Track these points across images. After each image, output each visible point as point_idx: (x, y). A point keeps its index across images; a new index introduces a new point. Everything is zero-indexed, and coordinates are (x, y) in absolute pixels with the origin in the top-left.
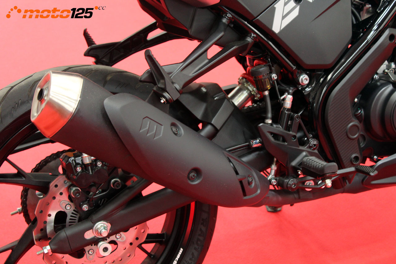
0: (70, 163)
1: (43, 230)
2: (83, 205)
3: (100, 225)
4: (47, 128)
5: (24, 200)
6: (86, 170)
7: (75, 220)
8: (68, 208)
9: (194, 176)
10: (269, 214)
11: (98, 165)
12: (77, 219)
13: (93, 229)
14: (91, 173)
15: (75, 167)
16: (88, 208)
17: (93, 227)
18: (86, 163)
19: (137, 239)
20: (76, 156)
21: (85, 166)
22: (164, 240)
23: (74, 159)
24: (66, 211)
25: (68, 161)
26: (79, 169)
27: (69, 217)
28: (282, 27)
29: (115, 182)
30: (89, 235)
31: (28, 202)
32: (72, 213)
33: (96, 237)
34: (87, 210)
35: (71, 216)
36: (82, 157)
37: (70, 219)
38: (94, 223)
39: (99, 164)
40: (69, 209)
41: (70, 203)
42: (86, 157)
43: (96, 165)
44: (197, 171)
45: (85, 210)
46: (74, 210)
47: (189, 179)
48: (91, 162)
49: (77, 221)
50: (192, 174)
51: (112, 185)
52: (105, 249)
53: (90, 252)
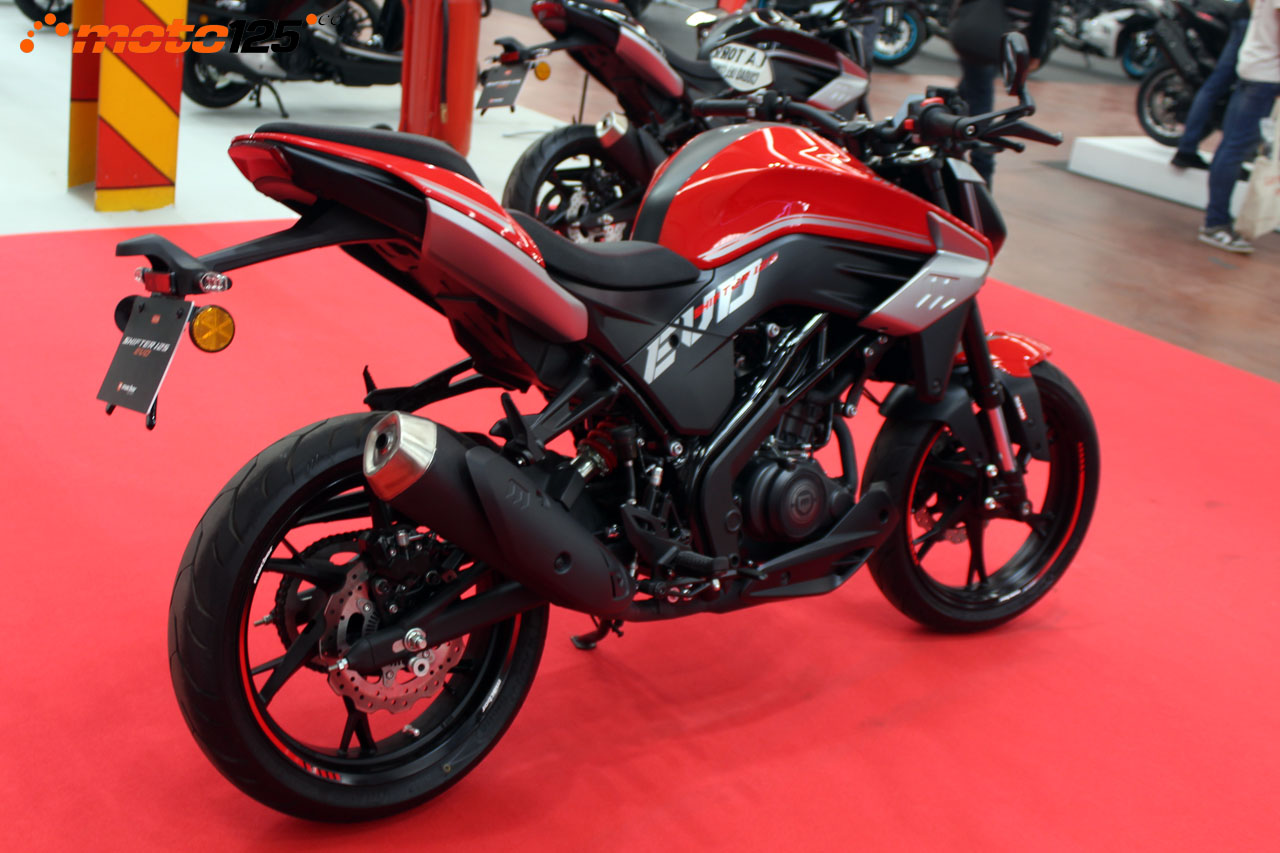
0: (379, 544)
2: (390, 605)
3: (414, 634)
4: (389, 486)
6: (402, 554)
7: (374, 626)
8: (367, 608)
9: (561, 562)
10: (580, 652)
11: (418, 548)
12: (377, 625)
13: (403, 638)
14: (408, 557)
15: (387, 549)
16: (397, 609)
17: (404, 635)
18: (402, 545)
19: (449, 660)
20: (387, 535)
21: (400, 549)
24: (363, 613)
26: (392, 553)
27: (366, 623)
28: (656, 376)
29: (431, 575)
30: (398, 647)
31: (286, 607)
32: (371, 617)
33: (406, 651)
34: (396, 611)
35: (369, 621)
36: (396, 537)
37: (368, 626)
38: (406, 630)
40: (367, 611)
41: (370, 602)
42: (401, 536)
43: (415, 548)
44: (566, 557)
45: (393, 612)
46: (373, 613)
48: (408, 544)
49: (375, 629)
50: (559, 560)
51: (427, 580)
52: (421, 667)
53: (389, 675)
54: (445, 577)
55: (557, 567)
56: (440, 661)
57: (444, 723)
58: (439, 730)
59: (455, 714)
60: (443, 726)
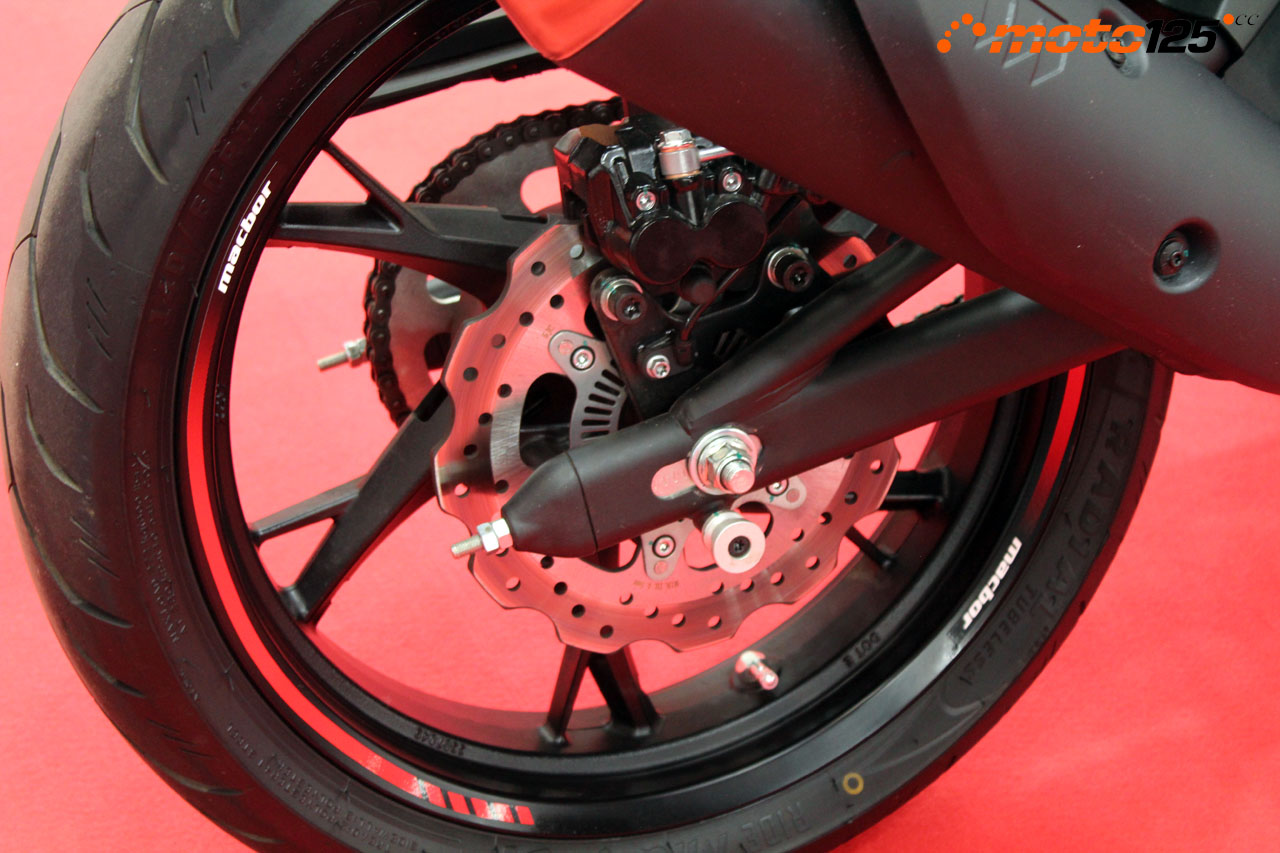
0: (605, 171)
1: (476, 450)
2: (648, 354)
3: (721, 443)
4: (555, 15)
5: (381, 311)
6: (676, 206)
7: (608, 412)
8: (583, 361)
9: (1179, 257)
11: (727, 188)
12: (616, 409)
13: (688, 460)
14: (694, 221)
15: (631, 190)
16: (668, 369)
17: (690, 447)
18: (676, 177)
19: (851, 499)
20: (630, 142)
21: (669, 191)
22: (940, 499)
23: (623, 155)
24: (572, 375)
25: (599, 161)
26: (646, 202)
27: (581, 402)
29: (787, 261)
30: (669, 484)
32: (599, 385)
33: (697, 493)
34: (665, 374)
35: (593, 397)
36: (658, 151)
37: (588, 410)
38: (696, 434)
39: (732, 182)
40: (585, 367)
41: (593, 343)
42: (676, 148)
43: (717, 187)
44: (1197, 237)
45: (659, 376)
46: (606, 373)
47: (1158, 270)
48: (696, 173)
49: (614, 417)
50: (1174, 248)
51: (771, 275)
52: (740, 546)
53: (661, 547)
54: (832, 265)
55: (1165, 268)
56: (823, 503)
57: (852, 653)
58: (837, 672)
59: (885, 628)
60: (848, 662)
